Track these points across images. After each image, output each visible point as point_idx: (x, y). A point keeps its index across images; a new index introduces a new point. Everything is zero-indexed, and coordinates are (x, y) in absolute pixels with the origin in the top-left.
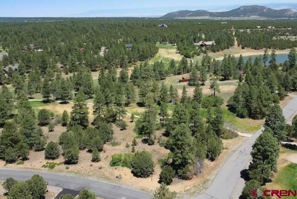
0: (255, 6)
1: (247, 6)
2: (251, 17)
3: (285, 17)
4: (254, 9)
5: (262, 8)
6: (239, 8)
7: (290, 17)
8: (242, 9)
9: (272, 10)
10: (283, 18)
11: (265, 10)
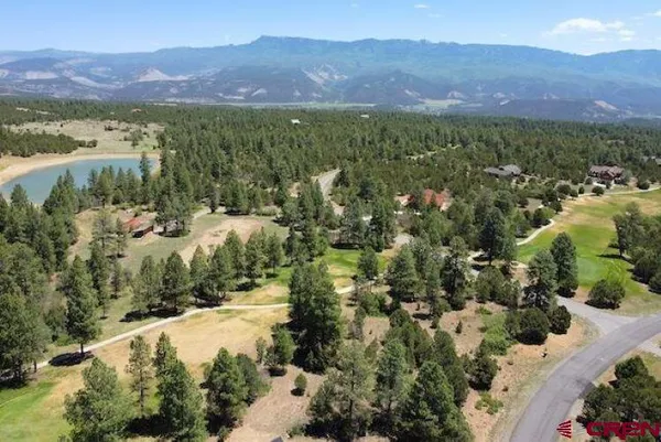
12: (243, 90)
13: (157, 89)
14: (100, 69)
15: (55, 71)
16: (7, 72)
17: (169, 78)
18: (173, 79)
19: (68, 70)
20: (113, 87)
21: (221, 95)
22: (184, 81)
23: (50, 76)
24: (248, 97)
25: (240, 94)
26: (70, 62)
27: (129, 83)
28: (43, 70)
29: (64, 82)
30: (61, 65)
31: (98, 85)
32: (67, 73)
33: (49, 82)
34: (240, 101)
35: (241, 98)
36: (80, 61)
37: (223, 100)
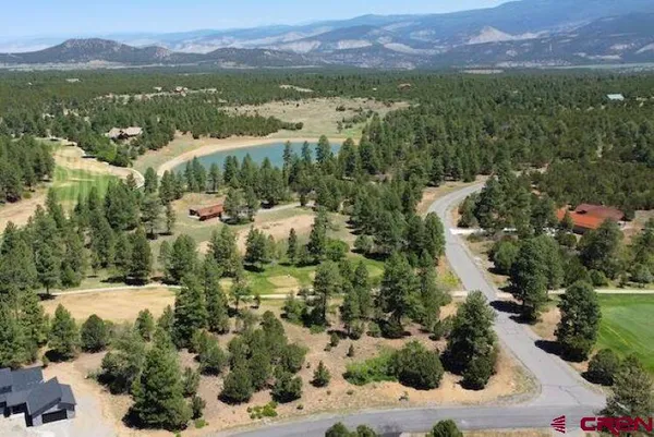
0: (95, 39)
1: (80, 40)
2: (92, 62)
3: (157, 61)
4: (95, 47)
5: (110, 44)
6: (63, 45)
7: (167, 62)
8: (69, 46)
9: (129, 48)
10: (154, 65)
11: (116, 49)
12: (619, 47)
13: (490, 51)
14: (421, 33)
15: (369, 39)
16: (319, 43)
17: (508, 37)
18: (514, 38)
19: (383, 36)
20: (432, 52)
21: (583, 55)
22: (529, 41)
23: (364, 44)
24: (627, 56)
25: (615, 53)
26: (389, 28)
27: (454, 46)
28: (357, 39)
29: (376, 49)
30: (376, 32)
31: (415, 51)
32: (381, 40)
33: (359, 51)
34: (614, 62)
35: (616, 57)
36: (400, 25)
37: (586, 61)
